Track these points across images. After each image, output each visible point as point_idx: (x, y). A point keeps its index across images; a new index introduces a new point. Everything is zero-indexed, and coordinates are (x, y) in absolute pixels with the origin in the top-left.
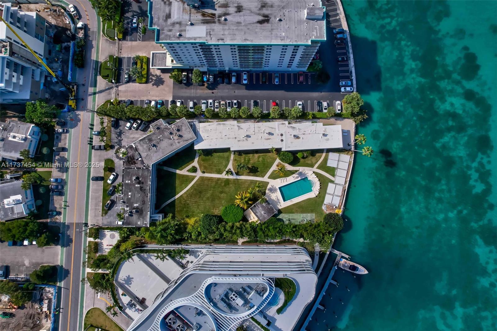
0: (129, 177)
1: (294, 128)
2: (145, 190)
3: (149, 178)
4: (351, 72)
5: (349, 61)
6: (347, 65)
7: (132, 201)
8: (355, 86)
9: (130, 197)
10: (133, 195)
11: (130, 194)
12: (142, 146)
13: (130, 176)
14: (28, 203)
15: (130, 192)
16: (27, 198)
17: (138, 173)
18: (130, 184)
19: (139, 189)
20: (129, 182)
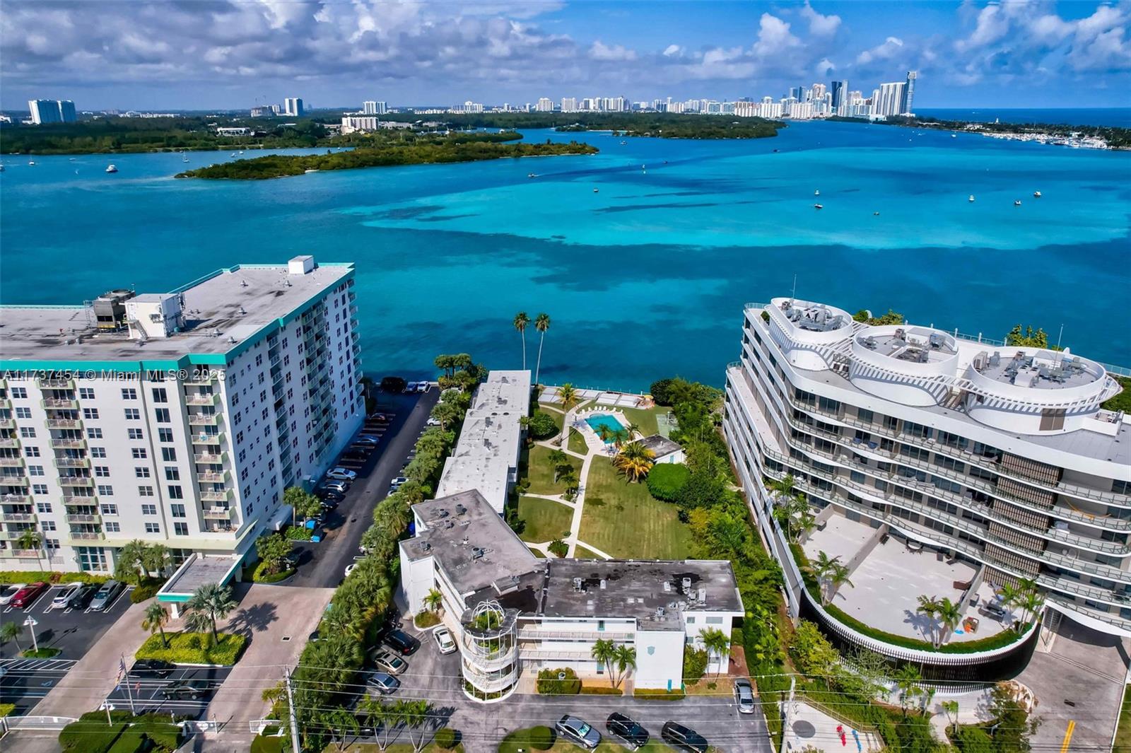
0: (574, 605)
2: (615, 570)
3: (578, 564)
7: (654, 597)
9: (641, 601)
10: (637, 594)
11: (631, 601)
12: (474, 577)
13: (572, 602)
15: (624, 600)
17: (561, 584)
18: (599, 600)
19: (614, 584)
20: (590, 602)
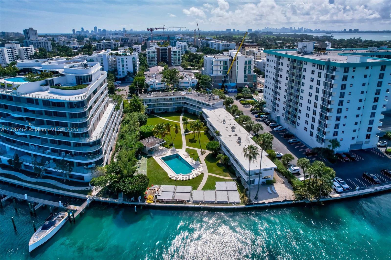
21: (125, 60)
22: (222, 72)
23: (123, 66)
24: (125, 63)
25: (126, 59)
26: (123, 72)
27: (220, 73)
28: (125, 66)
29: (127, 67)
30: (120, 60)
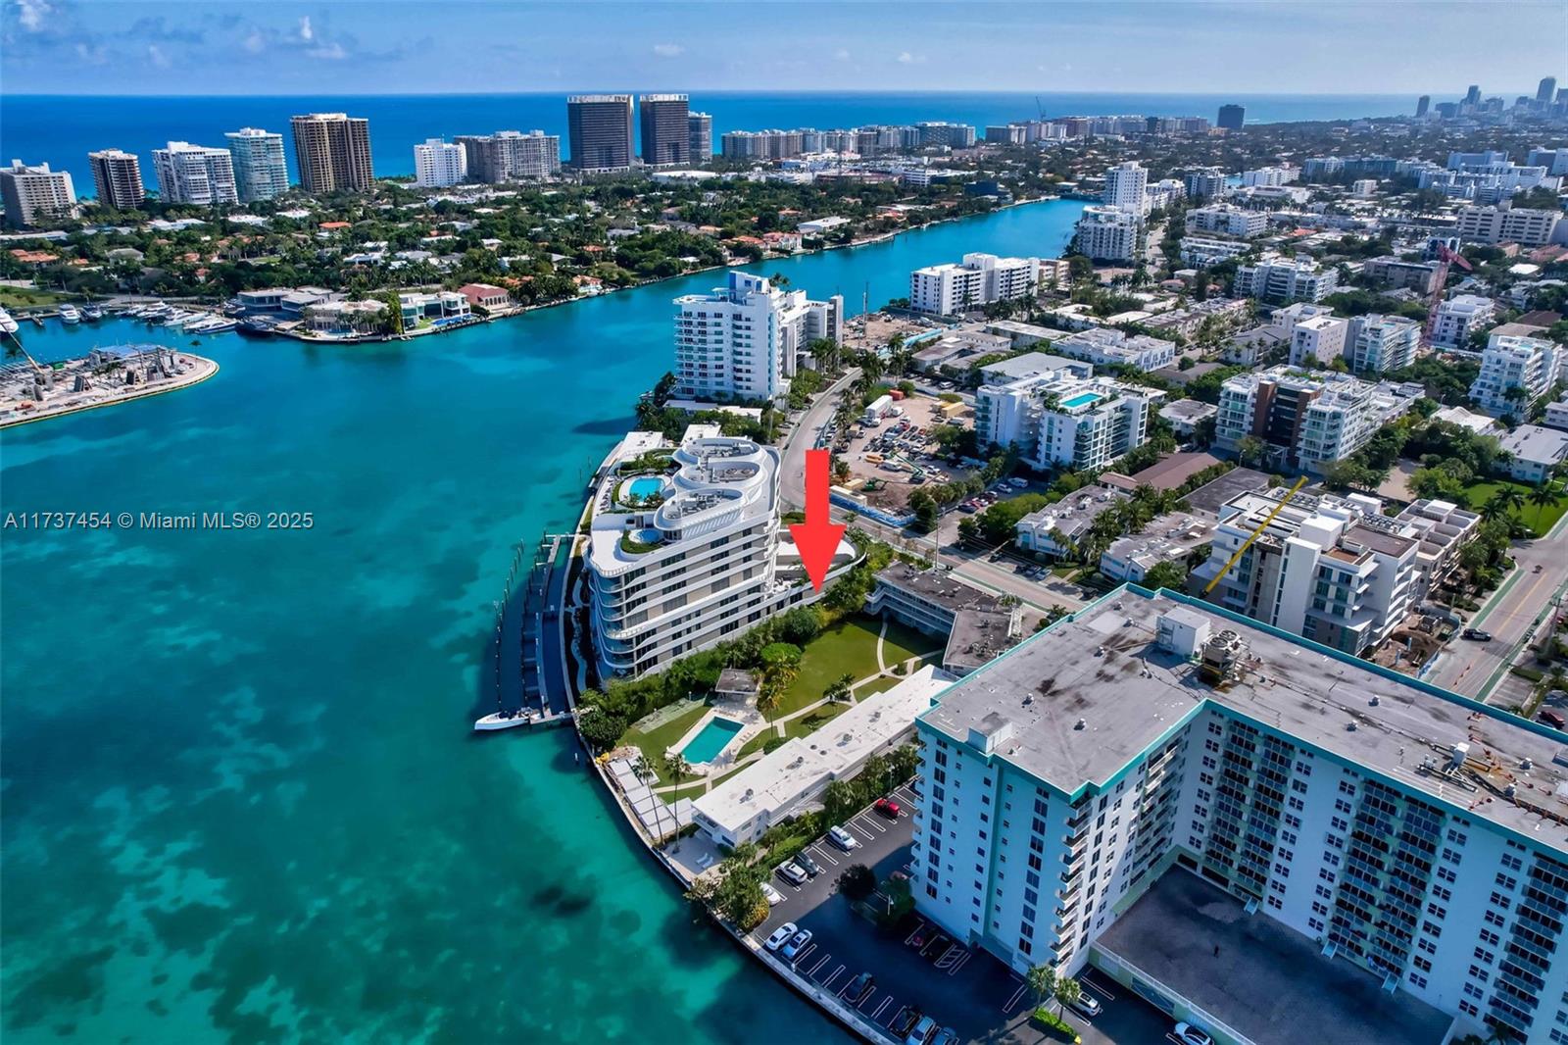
1: (815, 774)
4: (810, 982)
5: (839, 1001)
6: (834, 989)
8: (771, 960)
14: (1031, 536)
16: (1040, 536)
21: (1056, 423)
22: (1236, 573)
23: (1050, 439)
24: (1056, 434)
25: (1061, 422)
26: (1048, 456)
27: (1231, 572)
28: (1055, 440)
29: (1059, 444)
30: (1045, 423)
